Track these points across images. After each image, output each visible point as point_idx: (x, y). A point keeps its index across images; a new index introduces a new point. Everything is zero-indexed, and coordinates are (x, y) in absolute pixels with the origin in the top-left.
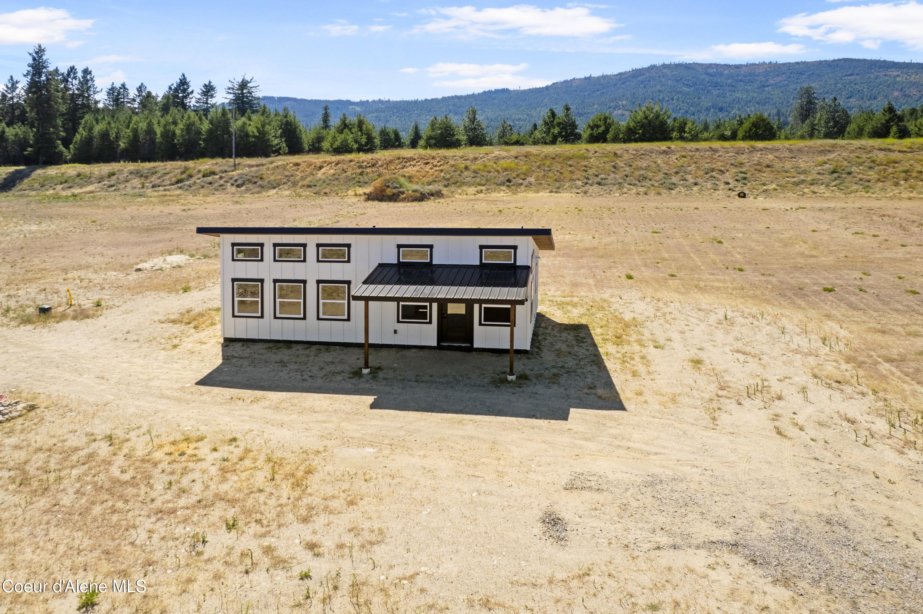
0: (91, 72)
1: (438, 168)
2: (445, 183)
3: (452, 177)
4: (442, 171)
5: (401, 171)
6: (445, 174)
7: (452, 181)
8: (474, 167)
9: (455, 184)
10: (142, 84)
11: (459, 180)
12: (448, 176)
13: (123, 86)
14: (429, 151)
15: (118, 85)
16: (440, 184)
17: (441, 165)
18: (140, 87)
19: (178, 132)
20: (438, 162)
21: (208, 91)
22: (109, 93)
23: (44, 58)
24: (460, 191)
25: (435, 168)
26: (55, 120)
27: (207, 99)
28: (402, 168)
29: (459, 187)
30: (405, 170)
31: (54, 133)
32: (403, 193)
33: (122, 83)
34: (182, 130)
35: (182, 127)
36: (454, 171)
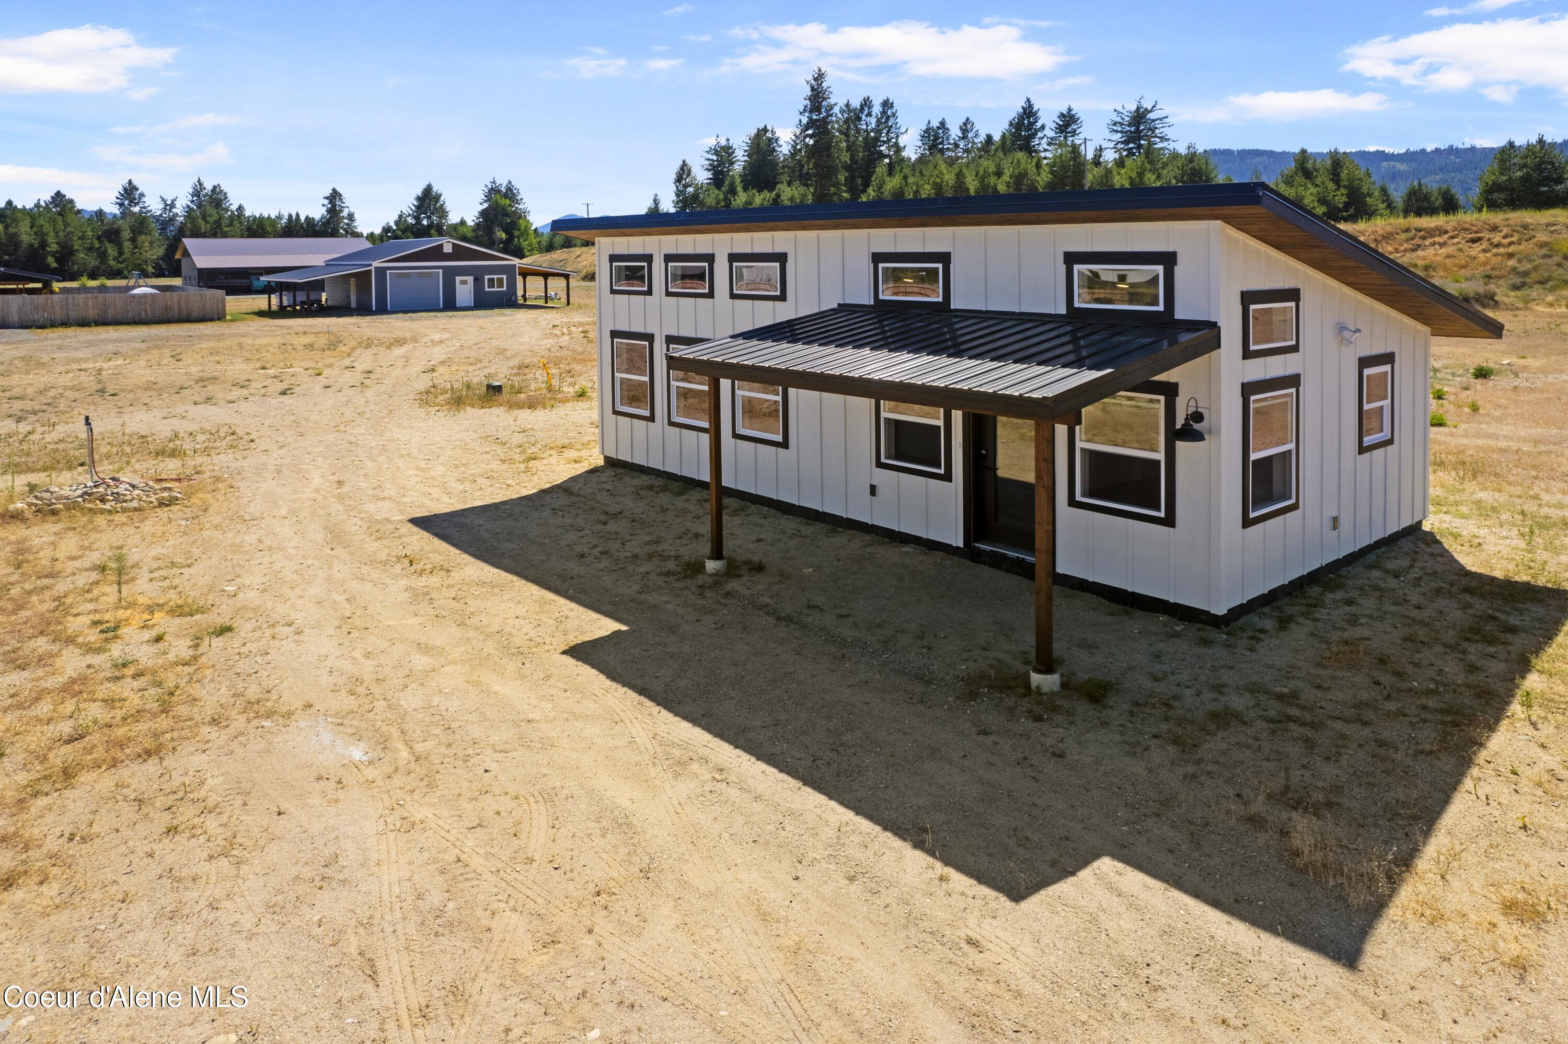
0: (892, 104)
1: (1502, 250)
2: (1518, 280)
3: (1535, 269)
4: (1511, 256)
5: (1408, 255)
6: (1520, 261)
9: (1540, 282)
10: (968, 119)
11: (1555, 275)
12: (1526, 266)
13: (943, 124)
14: (1487, 216)
15: (935, 124)
16: (1501, 282)
17: (1510, 244)
18: (965, 124)
19: (1001, 188)
20: (1505, 237)
21: (1067, 125)
22: (923, 136)
23: (825, 85)
24: (1550, 298)
25: (1495, 251)
26: (836, 176)
27: (1066, 138)
28: (1414, 250)
29: (1552, 290)
30: (1420, 253)
31: (835, 194)
33: (940, 120)
35: (1008, 179)
36: (1545, 256)
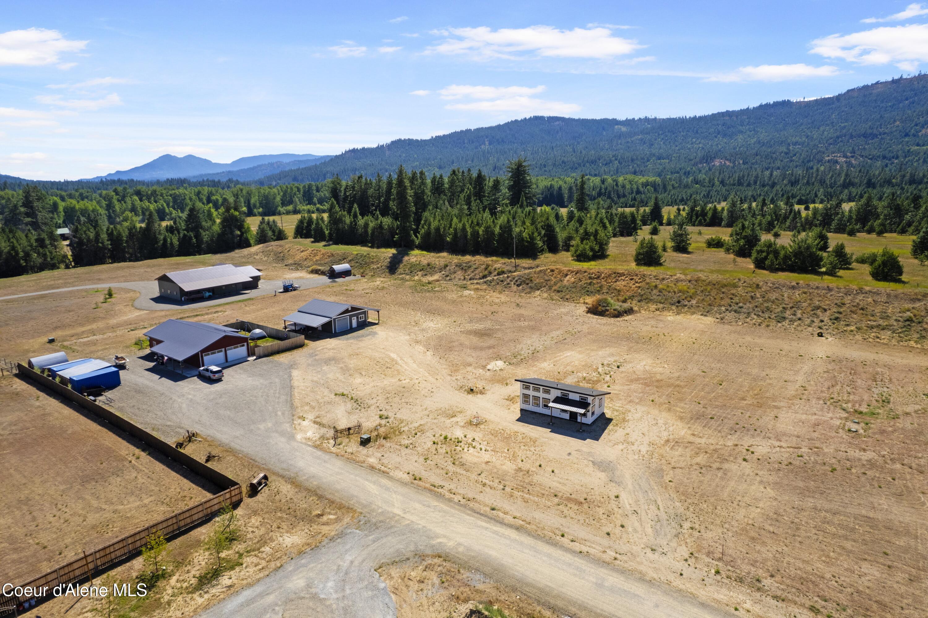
2: (639, 299)
4: (640, 287)
6: (641, 290)
7: (644, 297)
8: (661, 286)
9: (645, 300)
11: (648, 297)
12: (643, 293)
16: (635, 300)
17: (640, 282)
19: (481, 232)
20: (639, 279)
24: (646, 307)
25: (636, 285)
29: (647, 303)
32: (607, 310)
34: (483, 231)
36: (647, 289)
